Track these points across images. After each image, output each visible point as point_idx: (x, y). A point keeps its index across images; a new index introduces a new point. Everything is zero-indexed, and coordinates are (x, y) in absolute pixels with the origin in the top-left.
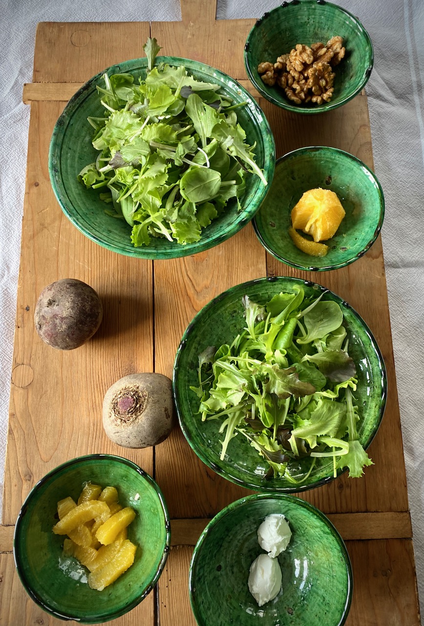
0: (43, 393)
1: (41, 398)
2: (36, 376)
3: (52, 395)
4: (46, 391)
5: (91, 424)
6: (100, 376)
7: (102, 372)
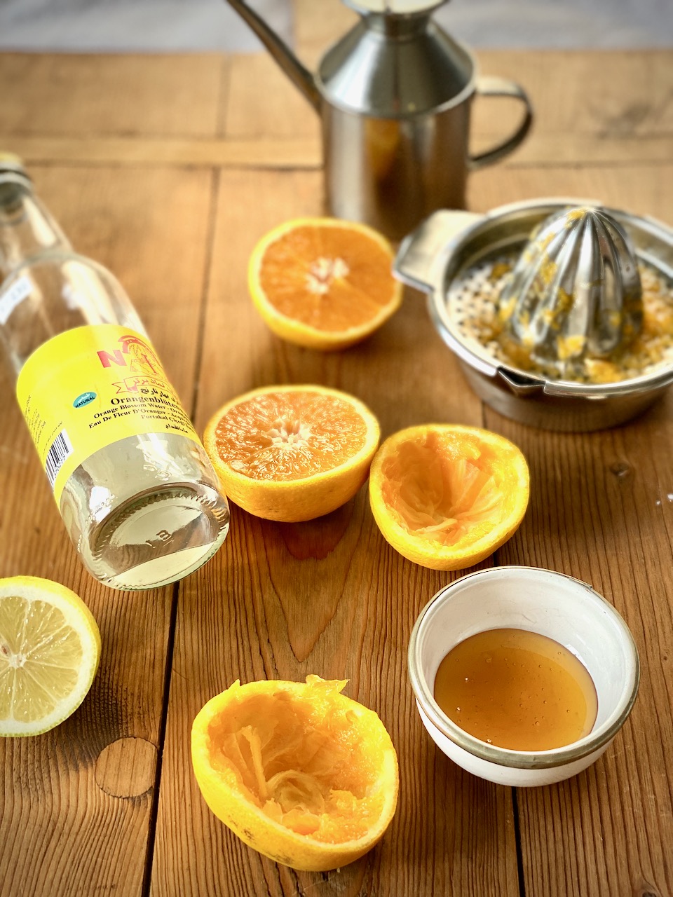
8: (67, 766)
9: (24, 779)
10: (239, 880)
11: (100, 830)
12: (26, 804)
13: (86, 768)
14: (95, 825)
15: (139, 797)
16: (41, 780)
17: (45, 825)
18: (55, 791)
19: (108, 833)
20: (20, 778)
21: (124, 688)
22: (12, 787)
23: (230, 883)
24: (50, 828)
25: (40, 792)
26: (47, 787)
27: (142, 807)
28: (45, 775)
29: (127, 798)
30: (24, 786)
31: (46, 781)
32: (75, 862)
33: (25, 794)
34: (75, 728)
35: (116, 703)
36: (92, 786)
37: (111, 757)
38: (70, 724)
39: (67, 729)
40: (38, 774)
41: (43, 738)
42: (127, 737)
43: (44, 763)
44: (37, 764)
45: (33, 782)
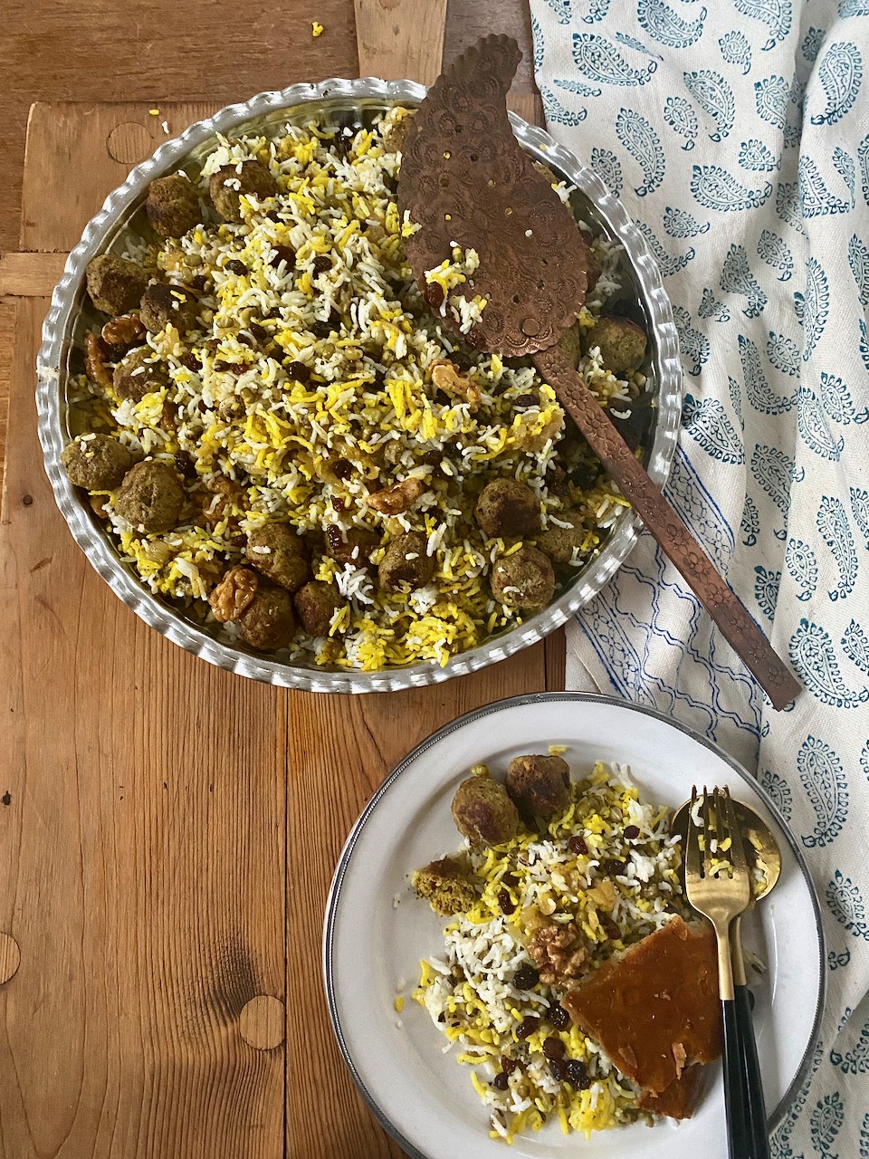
0: (40, 999)
1: (35, 1011)
2: (24, 959)
3: (59, 1006)
4: (47, 996)
5: (147, 1076)
6: (167, 963)
7: (172, 953)
8: (218, 1022)
9: (186, 1034)
10: (351, 1119)
11: (248, 1078)
12: (190, 1056)
13: (232, 1022)
14: (244, 1073)
15: (275, 1049)
16: (200, 1034)
17: (207, 1074)
18: (211, 1045)
19: (255, 1080)
20: (183, 1033)
21: (254, 949)
22: (179, 1041)
24: (211, 1077)
25: (200, 1045)
26: (204, 1040)
27: (278, 1059)
28: (202, 1030)
29: (266, 1050)
30: (187, 1040)
31: (203, 1035)
32: (233, 1105)
33: (189, 1047)
34: (220, 987)
35: (249, 964)
36: (238, 1039)
37: (250, 1013)
38: (216, 983)
39: (214, 987)
40: (196, 1029)
41: (197, 996)
42: (260, 994)
43: (200, 1020)
44: (195, 1020)
45: (193, 1036)
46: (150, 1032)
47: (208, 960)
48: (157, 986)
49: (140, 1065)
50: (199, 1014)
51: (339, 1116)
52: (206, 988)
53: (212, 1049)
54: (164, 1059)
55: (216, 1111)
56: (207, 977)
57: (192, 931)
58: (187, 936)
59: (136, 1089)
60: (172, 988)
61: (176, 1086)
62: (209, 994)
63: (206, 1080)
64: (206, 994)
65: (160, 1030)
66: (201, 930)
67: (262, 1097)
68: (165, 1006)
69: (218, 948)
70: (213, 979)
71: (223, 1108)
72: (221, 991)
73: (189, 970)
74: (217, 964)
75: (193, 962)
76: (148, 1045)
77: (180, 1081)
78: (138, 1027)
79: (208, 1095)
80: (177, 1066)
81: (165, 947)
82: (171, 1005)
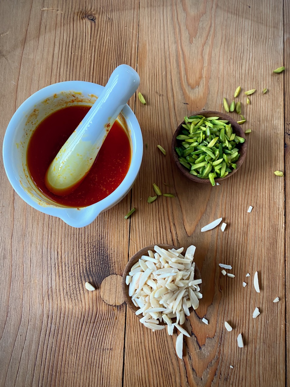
9: (69, 294)
10: (163, 348)
11: (104, 322)
12: (71, 307)
14: (101, 319)
15: (120, 306)
16: (77, 295)
17: (79, 317)
18: (83, 301)
19: (108, 323)
20: (67, 293)
21: (110, 248)
22: (64, 297)
23: (159, 350)
24: (82, 319)
25: (77, 301)
26: (79, 298)
27: (121, 312)
28: (78, 292)
29: (115, 306)
30: (69, 297)
31: (79, 295)
32: (94, 336)
33: (70, 301)
34: (89, 268)
35: (107, 256)
36: (99, 299)
37: (106, 284)
38: (87, 266)
39: (86, 268)
40: (75, 291)
41: (76, 273)
42: (113, 274)
43: (77, 286)
44: (74, 286)
45: (73, 295)
46: (48, 292)
47: (83, 253)
48: (53, 266)
49: (41, 309)
50: (77, 283)
51: (156, 347)
52: (81, 268)
53: (83, 303)
54: (55, 307)
55: (84, 339)
56: (82, 263)
57: (75, 236)
58: (72, 238)
59: (38, 323)
60: (62, 267)
61: (61, 323)
62: (83, 272)
63: (79, 320)
64: (81, 271)
65: (54, 291)
66: (80, 236)
67: (112, 332)
68: (57, 277)
69: (89, 246)
70: (86, 263)
71: (88, 338)
72: (90, 271)
73: (72, 258)
74: (88, 255)
75: (75, 253)
76: (46, 298)
77: (64, 320)
78: (41, 287)
79: (80, 329)
80: (63, 312)
81: (59, 244)
82: (61, 277)
